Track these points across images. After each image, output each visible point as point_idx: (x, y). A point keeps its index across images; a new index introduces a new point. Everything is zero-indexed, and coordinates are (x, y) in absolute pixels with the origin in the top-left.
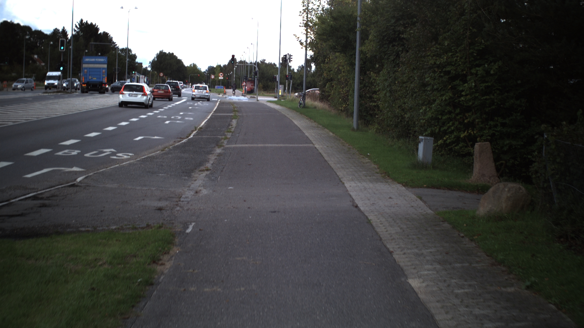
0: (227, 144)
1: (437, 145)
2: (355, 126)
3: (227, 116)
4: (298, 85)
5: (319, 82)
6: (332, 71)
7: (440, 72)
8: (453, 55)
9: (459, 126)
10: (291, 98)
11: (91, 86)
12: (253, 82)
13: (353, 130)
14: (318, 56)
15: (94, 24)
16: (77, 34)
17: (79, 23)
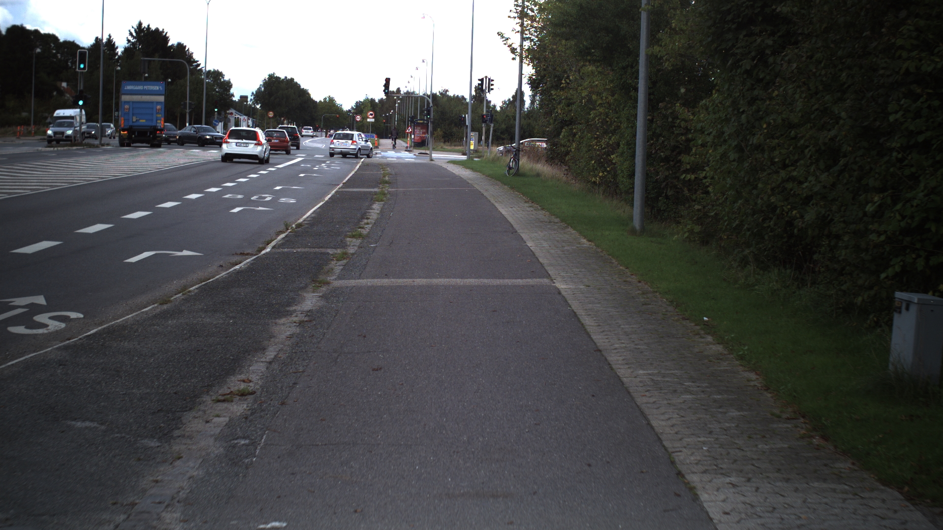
0: (340, 278)
2: (637, 223)
3: (366, 194)
5: (545, 127)
6: (574, 103)
10: (493, 155)
11: (136, 134)
13: (633, 232)
14: (544, 76)
15: (161, 30)
16: (131, 46)
17: (136, 28)
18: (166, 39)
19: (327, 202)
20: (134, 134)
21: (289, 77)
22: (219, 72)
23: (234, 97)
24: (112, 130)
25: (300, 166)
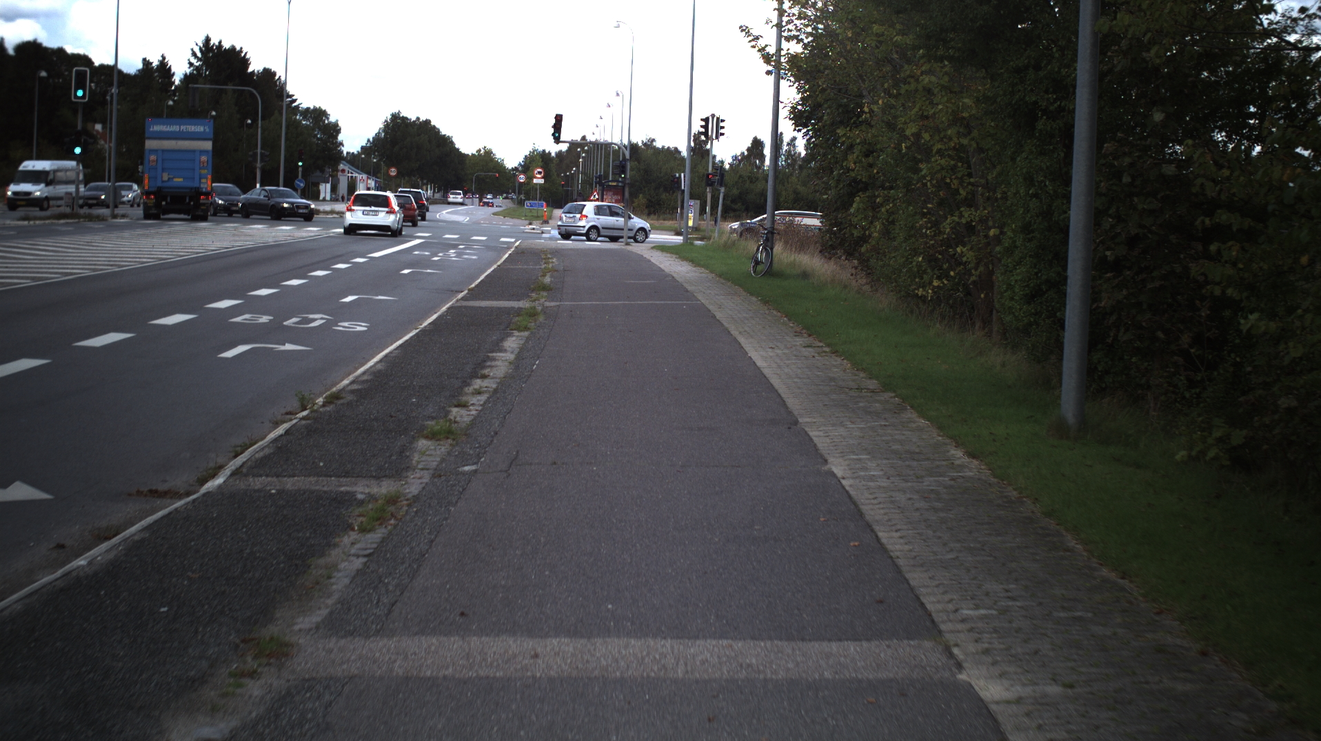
5: (824, 193)
10: (724, 238)
11: (169, 200)
12: (620, 191)
13: (1060, 429)
15: (238, 48)
16: (195, 72)
17: (202, 45)
18: (245, 62)
19: (423, 331)
20: (165, 200)
21: (423, 118)
22: (322, 110)
23: (343, 146)
24: (135, 193)
25: (411, 254)
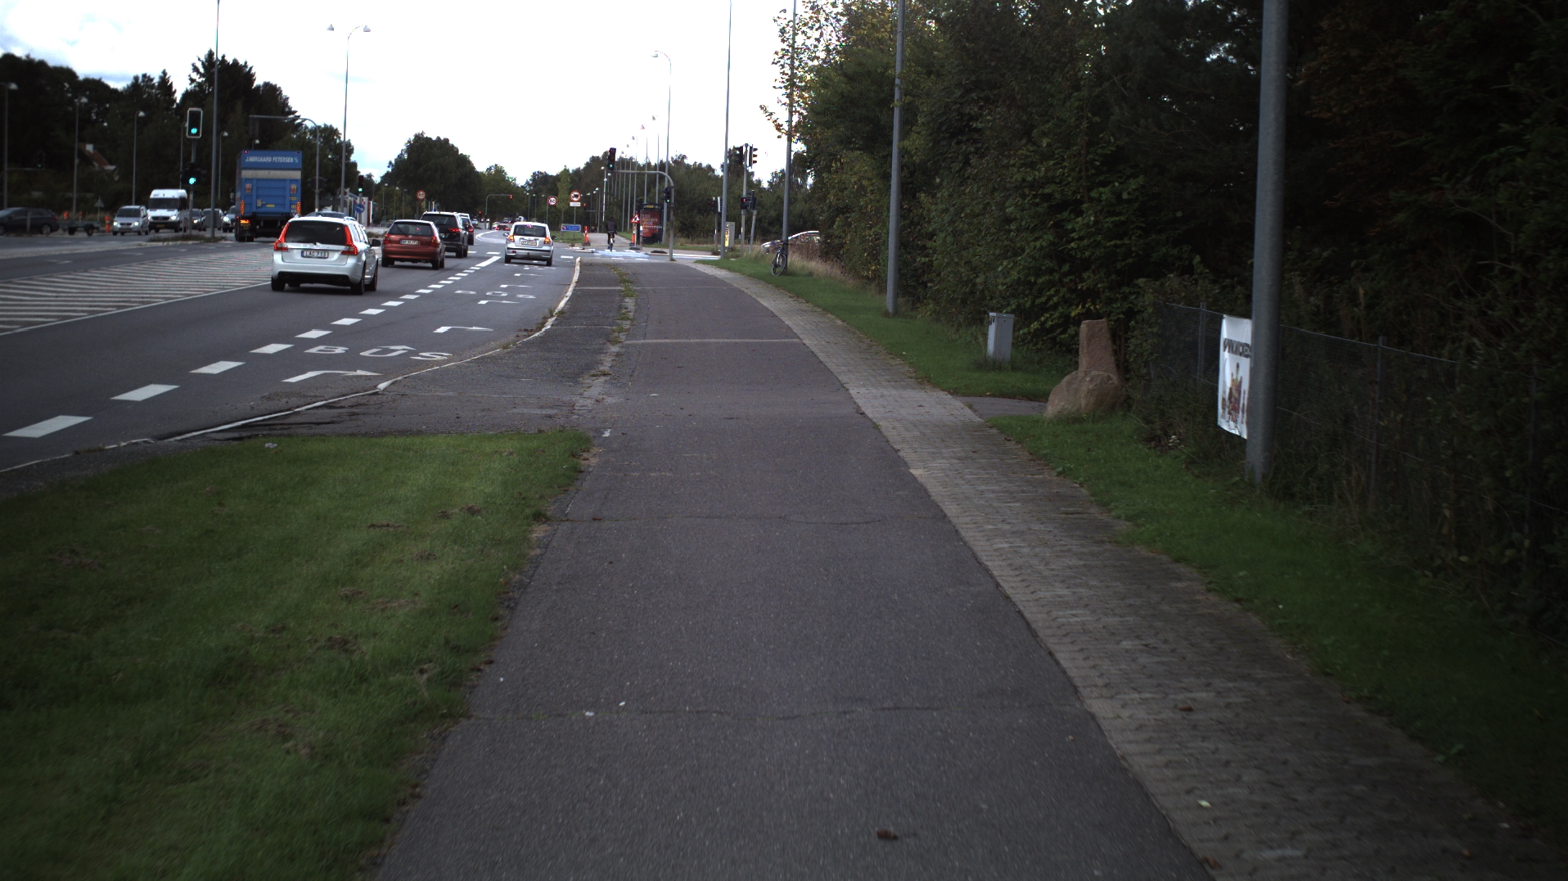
0: (626, 340)
1: (1029, 333)
2: (890, 308)
3: (610, 291)
4: (770, 224)
5: (820, 215)
6: (846, 189)
7: (1034, 195)
8: (1058, 163)
9: (1068, 296)
10: (755, 253)
11: (262, 223)
12: (657, 214)
13: (886, 314)
14: (816, 155)
15: (241, 62)
16: (197, 89)
17: (204, 60)
18: (249, 77)
20: (259, 224)
22: (332, 128)
23: (357, 167)
